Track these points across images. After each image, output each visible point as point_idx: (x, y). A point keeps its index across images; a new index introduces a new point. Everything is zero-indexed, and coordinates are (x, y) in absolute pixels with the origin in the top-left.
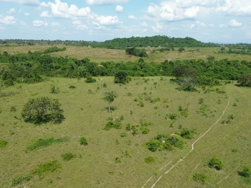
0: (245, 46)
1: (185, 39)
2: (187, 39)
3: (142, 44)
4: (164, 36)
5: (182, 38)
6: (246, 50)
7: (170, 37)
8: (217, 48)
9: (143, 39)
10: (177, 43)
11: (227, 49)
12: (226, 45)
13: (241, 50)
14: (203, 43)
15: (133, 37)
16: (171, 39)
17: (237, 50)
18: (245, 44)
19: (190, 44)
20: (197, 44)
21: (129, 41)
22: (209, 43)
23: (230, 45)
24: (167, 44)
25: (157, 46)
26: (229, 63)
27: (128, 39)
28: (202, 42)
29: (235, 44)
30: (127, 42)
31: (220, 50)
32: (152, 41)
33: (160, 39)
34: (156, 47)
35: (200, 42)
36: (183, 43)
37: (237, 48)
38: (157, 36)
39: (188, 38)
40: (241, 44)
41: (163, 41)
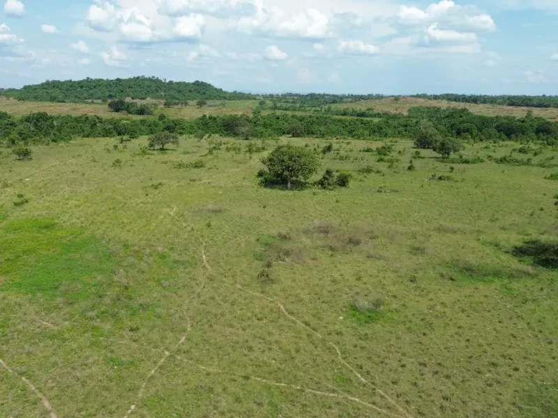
0: (296, 98)
1: (194, 84)
2: (198, 85)
3: (113, 94)
4: (154, 77)
5: (187, 82)
6: (298, 105)
7: (165, 80)
8: (251, 101)
9: (112, 84)
10: (180, 91)
11: (269, 103)
12: (265, 97)
13: (290, 105)
14: (226, 93)
15: (88, 78)
16: (168, 84)
17: (284, 105)
18: (296, 95)
19: (204, 93)
20: (218, 93)
21: (82, 87)
22: (235, 92)
23: (272, 96)
24: (163, 94)
25: (143, 96)
26: (278, 118)
27: (79, 83)
28: (224, 90)
29: (280, 95)
30: (79, 89)
31: (258, 104)
32: (132, 87)
33: (147, 83)
34: (143, 99)
35: (221, 90)
36: (190, 91)
37: (284, 102)
38: (138, 78)
39: (198, 82)
40: (290, 95)
41: (153, 88)
